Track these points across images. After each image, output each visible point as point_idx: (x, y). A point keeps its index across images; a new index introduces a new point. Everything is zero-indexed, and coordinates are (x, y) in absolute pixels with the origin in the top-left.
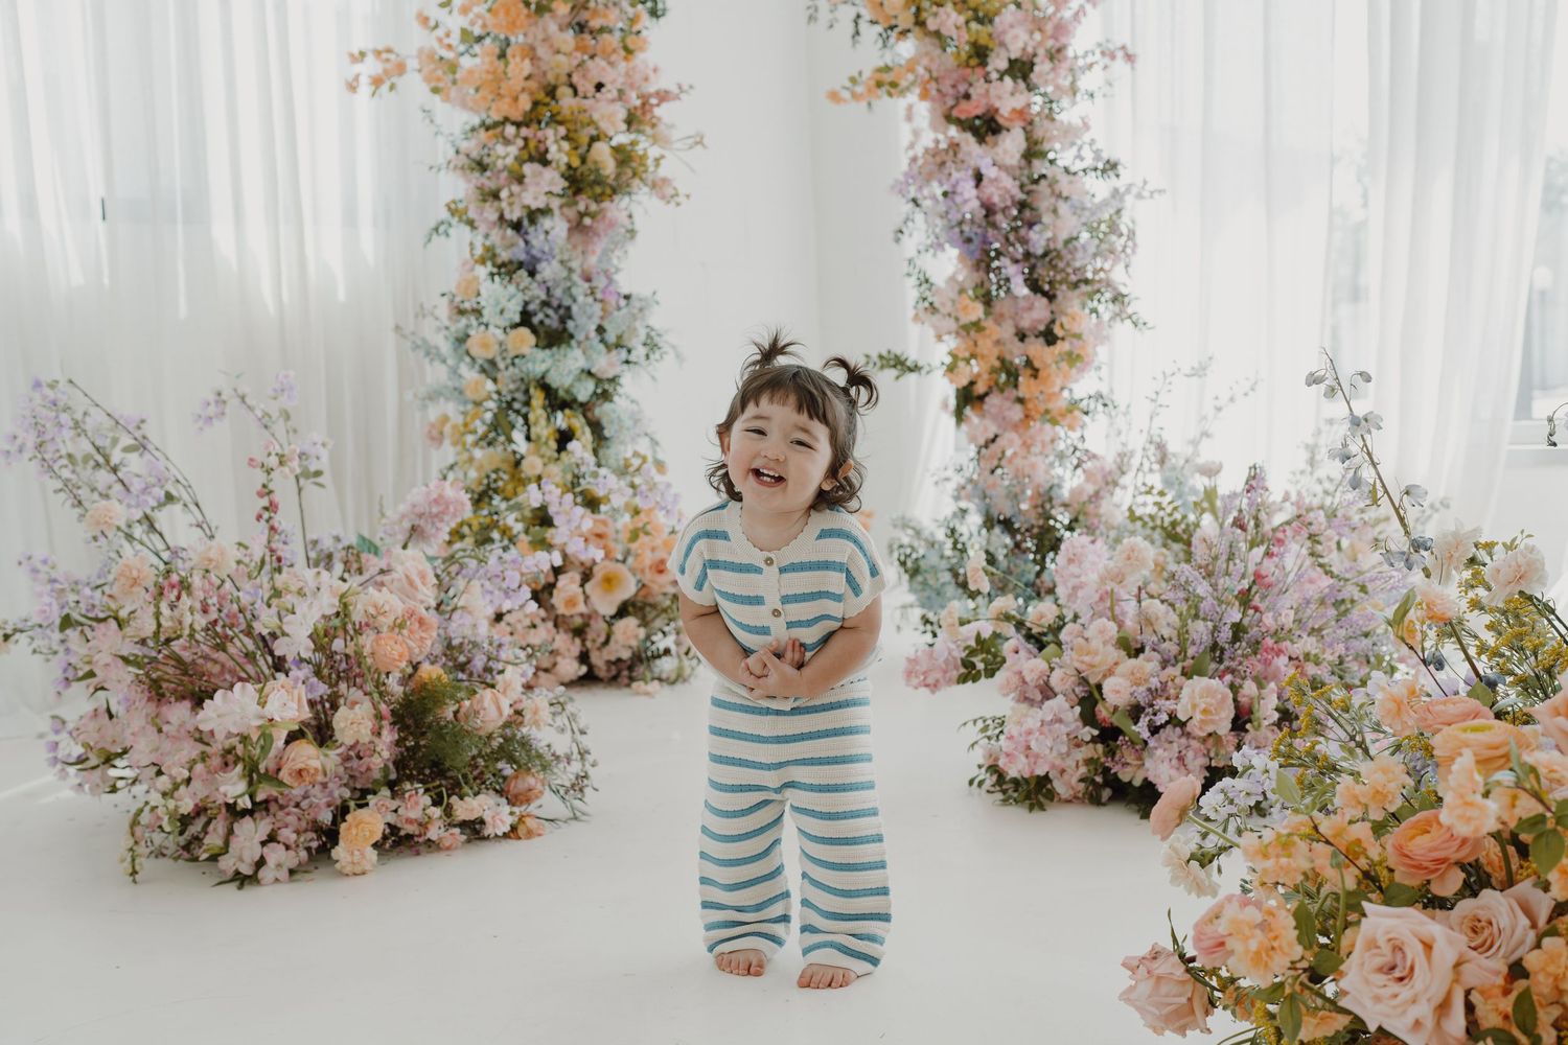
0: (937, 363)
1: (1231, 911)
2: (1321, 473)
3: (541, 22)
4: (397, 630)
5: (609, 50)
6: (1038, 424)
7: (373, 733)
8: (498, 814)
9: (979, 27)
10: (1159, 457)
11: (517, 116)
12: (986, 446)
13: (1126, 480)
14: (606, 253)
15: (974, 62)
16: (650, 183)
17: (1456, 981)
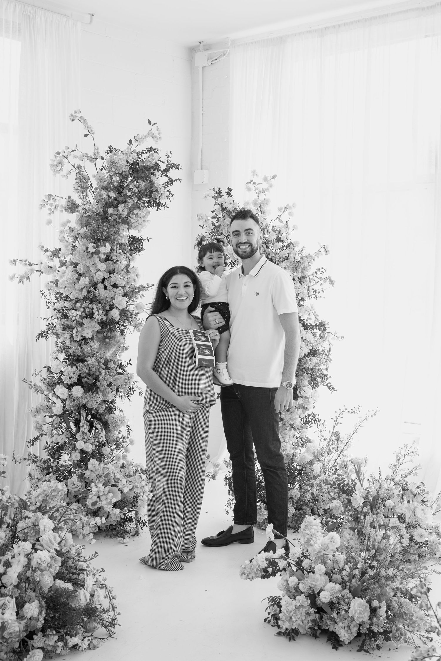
3: (92, 258)
4: (48, 569)
5: (120, 270)
7: (39, 613)
11: (81, 297)
14: (114, 354)
16: (133, 324)
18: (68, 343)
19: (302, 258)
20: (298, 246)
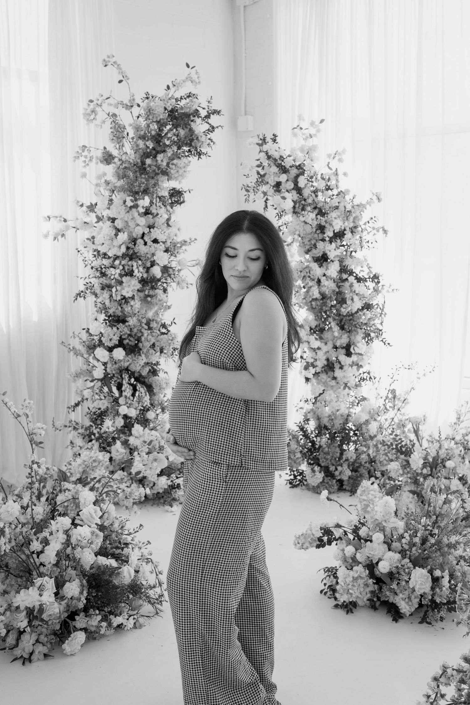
3: (131, 212)
4: (89, 545)
5: (161, 224)
6: (342, 388)
7: (80, 593)
8: (128, 619)
9: (321, 218)
10: (393, 396)
11: (120, 254)
12: (320, 396)
14: (157, 313)
15: (318, 232)
16: (176, 280)
18: (107, 303)
19: (353, 207)
20: (348, 194)
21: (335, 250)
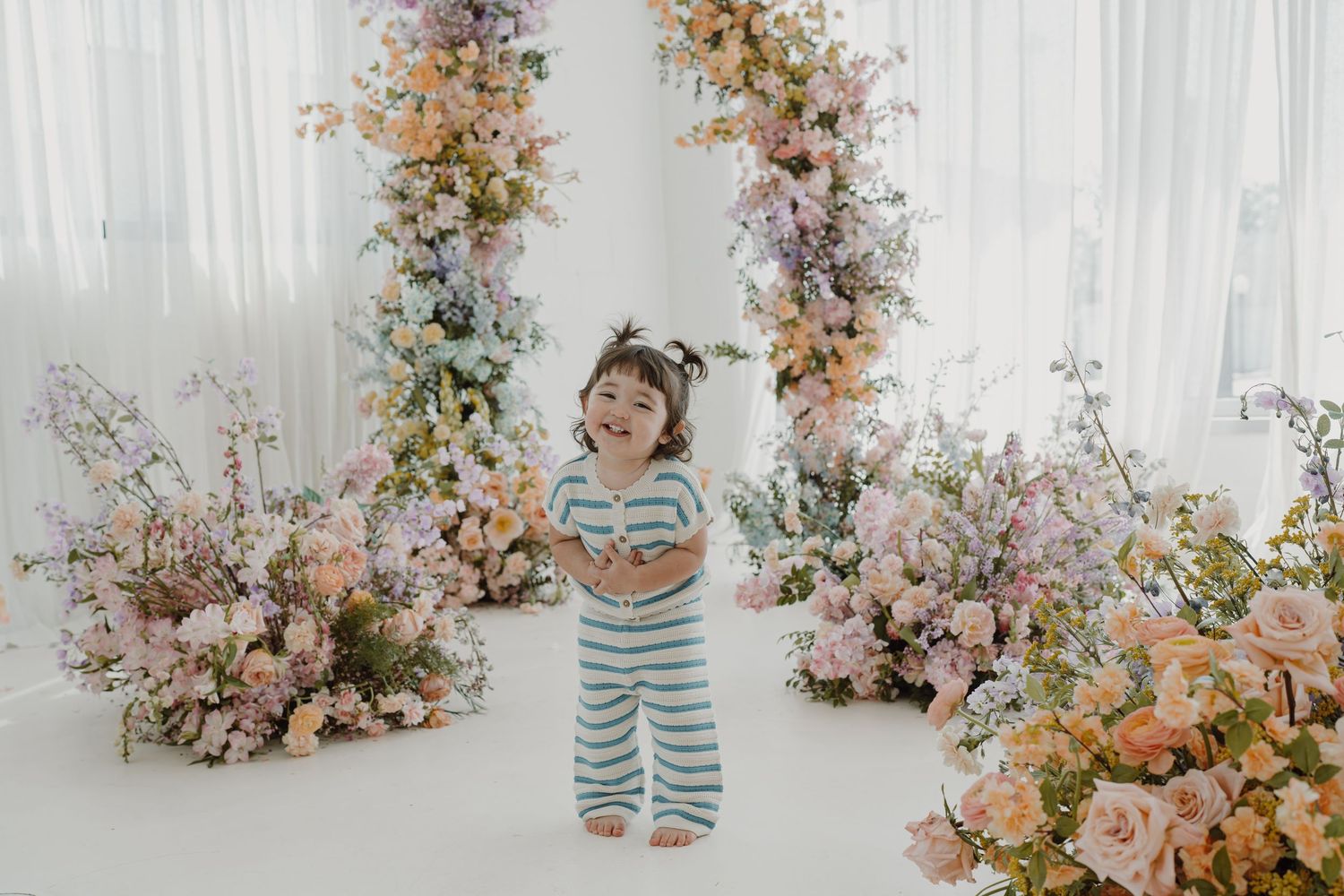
0: (761, 352)
1: (991, 786)
2: (1065, 439)
3: (449, 84)
4: (335, 562)
5: (504, 105)
6: (841, 400)
7: (316, 644)
8: (414, 708)
9: (795, 87)
10: (937, 426)
11: (431, 157)
12: (801, 418)
13: (911, 444)
14: (501, 265)
15: (791, 115)
16: (535, 209)
17: (1168, 841)
20: (845, 49)
21: (821, 140)
